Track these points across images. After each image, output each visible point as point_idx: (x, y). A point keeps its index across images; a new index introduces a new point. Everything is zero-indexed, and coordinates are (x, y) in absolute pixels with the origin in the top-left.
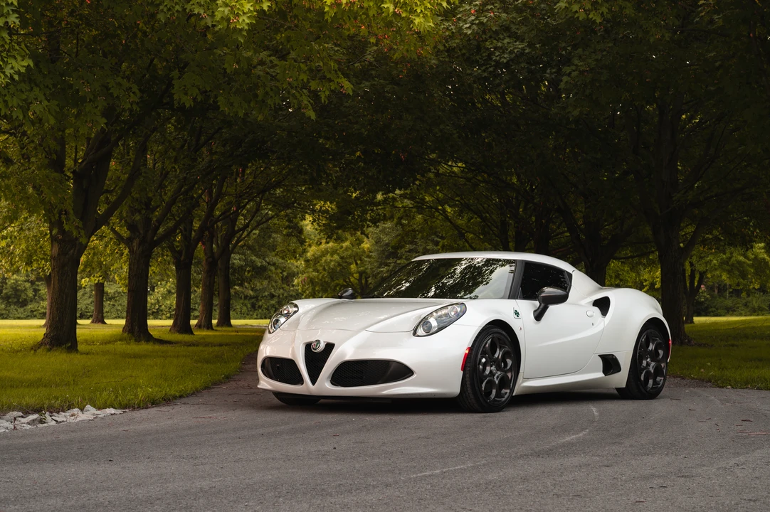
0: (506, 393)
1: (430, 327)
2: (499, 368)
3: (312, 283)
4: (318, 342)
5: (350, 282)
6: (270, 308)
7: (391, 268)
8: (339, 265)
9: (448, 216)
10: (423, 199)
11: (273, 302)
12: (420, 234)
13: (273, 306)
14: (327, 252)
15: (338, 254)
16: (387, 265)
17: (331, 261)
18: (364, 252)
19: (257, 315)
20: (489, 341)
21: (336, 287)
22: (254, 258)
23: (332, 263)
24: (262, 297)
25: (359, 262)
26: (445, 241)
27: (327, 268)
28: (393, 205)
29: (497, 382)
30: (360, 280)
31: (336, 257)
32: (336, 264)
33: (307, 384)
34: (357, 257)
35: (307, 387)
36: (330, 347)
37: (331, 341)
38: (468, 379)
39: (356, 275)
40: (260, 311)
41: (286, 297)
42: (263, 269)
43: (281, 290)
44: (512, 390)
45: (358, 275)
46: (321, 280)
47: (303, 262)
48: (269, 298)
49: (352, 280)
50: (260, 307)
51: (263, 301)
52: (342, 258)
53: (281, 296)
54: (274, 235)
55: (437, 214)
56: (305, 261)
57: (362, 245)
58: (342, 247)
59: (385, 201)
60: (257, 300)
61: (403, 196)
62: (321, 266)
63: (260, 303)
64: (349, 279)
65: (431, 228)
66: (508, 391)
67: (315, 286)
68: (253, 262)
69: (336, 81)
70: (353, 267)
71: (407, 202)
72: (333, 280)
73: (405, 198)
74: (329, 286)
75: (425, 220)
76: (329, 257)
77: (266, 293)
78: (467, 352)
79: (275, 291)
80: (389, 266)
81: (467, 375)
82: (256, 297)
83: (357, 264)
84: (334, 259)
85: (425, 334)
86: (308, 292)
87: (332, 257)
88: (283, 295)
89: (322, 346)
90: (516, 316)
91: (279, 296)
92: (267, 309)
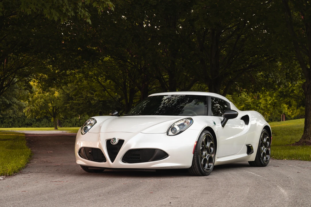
0: (211, 165)
1: (176, 131)
2: (208, 152)
3: (32, 112)
4: (115, 139)
5: (49, 111)
6: (9, 123)
7: (70, 104)
8: (44, 103)
9: (99, 81)
10: (88, 74)
11: (11, 120)
12: (86, 89)
13: (11, 122)
14: (39, 98)
15: (43, 99)
16: (68, 103)
17: (40, 101)
18: (55, 97)
19: (3, 126)
20: (205, 138)
21: (42, 113)
22: (6, 100)
23: (41, 103)
24: (6, 118)
25: (52, 102)
26: (97, 92)
27: (38, 105)
28: (74, 76)
29: (208, 159)
30: (53, 110)
31: (42, 100)
32: (43, 103)
33: (108, 162)
34: (52, 100)
35: (108, 164)
36: (121, 142)
37: (122, 138)
38: (195, 158)
39: (51, 108)
40: (5, 124)
41: (17, 118)
42: (10, 105)
43: (14, 115)
44: (213, 164)
45: (52, 108)
46: (36, 110)
47: (27, 102)
48: (9, 118)
49: (49, 110)
50: (5, 122)
51: (6, 120)
52: (45, 100)
53: (14, 118)
54: (15, 90)
55: (94, 80)
56: (28, 102)
57: (54, 95)
58: (45, 95)
59: (71, 74)
60: (4, 119)
61: (79, 72)
62: (36, 103)
63: (5, 121)
64: (48, 110)
65: (91, 87)
66: (212, 164)
67: (33, 113)
68: (5, 102)
69: (106, 3)
70: (50, 105)
71: (81, 75)
72: (41, 110)
73: (80, 73)
74: (39, 113)
75: (88, 83)
76: (39, 100)
77: (8, 116)
78: (196, 144)
79: (12, 116)
80: (69, 104)
81: (195, 156)
82: (3, 118)
83: (52, 103)
84: (41, 101)
85: (173, 134)
86: (29, 116)
87: (41, 100)
88: (15, 117)
89: (117, 141)
90: (214, 125)
91: (13, 118)
92: (8, 123)
